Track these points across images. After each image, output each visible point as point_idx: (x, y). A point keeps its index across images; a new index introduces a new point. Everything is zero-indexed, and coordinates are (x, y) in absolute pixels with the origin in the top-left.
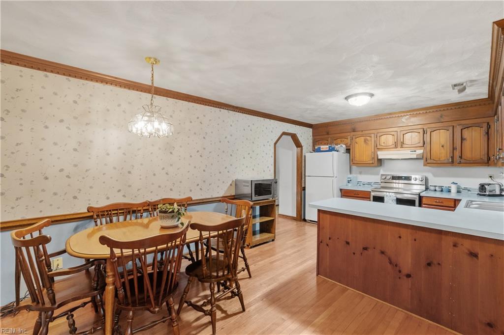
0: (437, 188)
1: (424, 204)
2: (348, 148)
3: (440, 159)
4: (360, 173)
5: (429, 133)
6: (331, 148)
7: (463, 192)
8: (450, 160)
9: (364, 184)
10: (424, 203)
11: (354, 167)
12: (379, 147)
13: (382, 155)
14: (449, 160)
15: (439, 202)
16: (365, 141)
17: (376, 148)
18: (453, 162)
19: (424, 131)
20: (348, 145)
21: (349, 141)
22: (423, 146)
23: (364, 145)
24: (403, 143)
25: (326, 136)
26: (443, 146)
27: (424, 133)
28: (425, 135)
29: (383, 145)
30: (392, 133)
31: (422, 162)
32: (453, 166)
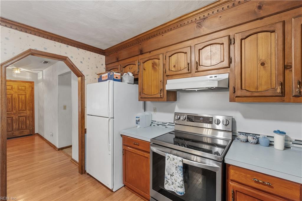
0: (250, 138)
1: (232, 181)
2: (136, 77)
3: (257, 88)
4: (155, 110)
5: (238, 42)
6: (109, 76)
7: (293, 147)
8: (279, 90)
9: (158, 125)
10: (231, 177)
11: (148, 103)
12: (168, 73)
13: (172, 85)
14: (275, 89)
15: (263, 184)
16: (154, 65)
17: (165, 75)
18: (283, 94)
19: (230, 40)
20: (136, 73)
21: (136, 68)
22: (229, 67)
23: (153, 72)
24: (198, 64)
25: (116, 64)
26: (263, 64)
27: (230, 44)
28: (232, 47)
29: (173, 69)
30: (184, 50)
31: (227, 95)
32: (283, 101)
